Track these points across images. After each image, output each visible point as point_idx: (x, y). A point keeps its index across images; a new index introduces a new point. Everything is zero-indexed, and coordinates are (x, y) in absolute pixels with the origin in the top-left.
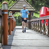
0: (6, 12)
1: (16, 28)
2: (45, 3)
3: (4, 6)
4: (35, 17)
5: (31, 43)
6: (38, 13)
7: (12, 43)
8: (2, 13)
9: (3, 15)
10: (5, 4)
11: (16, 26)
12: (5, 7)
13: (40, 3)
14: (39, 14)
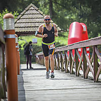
0: (12, 34)
1: (22, 68)
2: (76, 14)
3: (7, 23)
4: (58, 43)
5: (66, 97)
6: (64, 36)
7: (25, 98)
8: (5, 37)
9: (5, 41)
10: (10, 19)
11: (22, 65)
12: (10, 25)
13: (66, 15)
14: (67, 38)
